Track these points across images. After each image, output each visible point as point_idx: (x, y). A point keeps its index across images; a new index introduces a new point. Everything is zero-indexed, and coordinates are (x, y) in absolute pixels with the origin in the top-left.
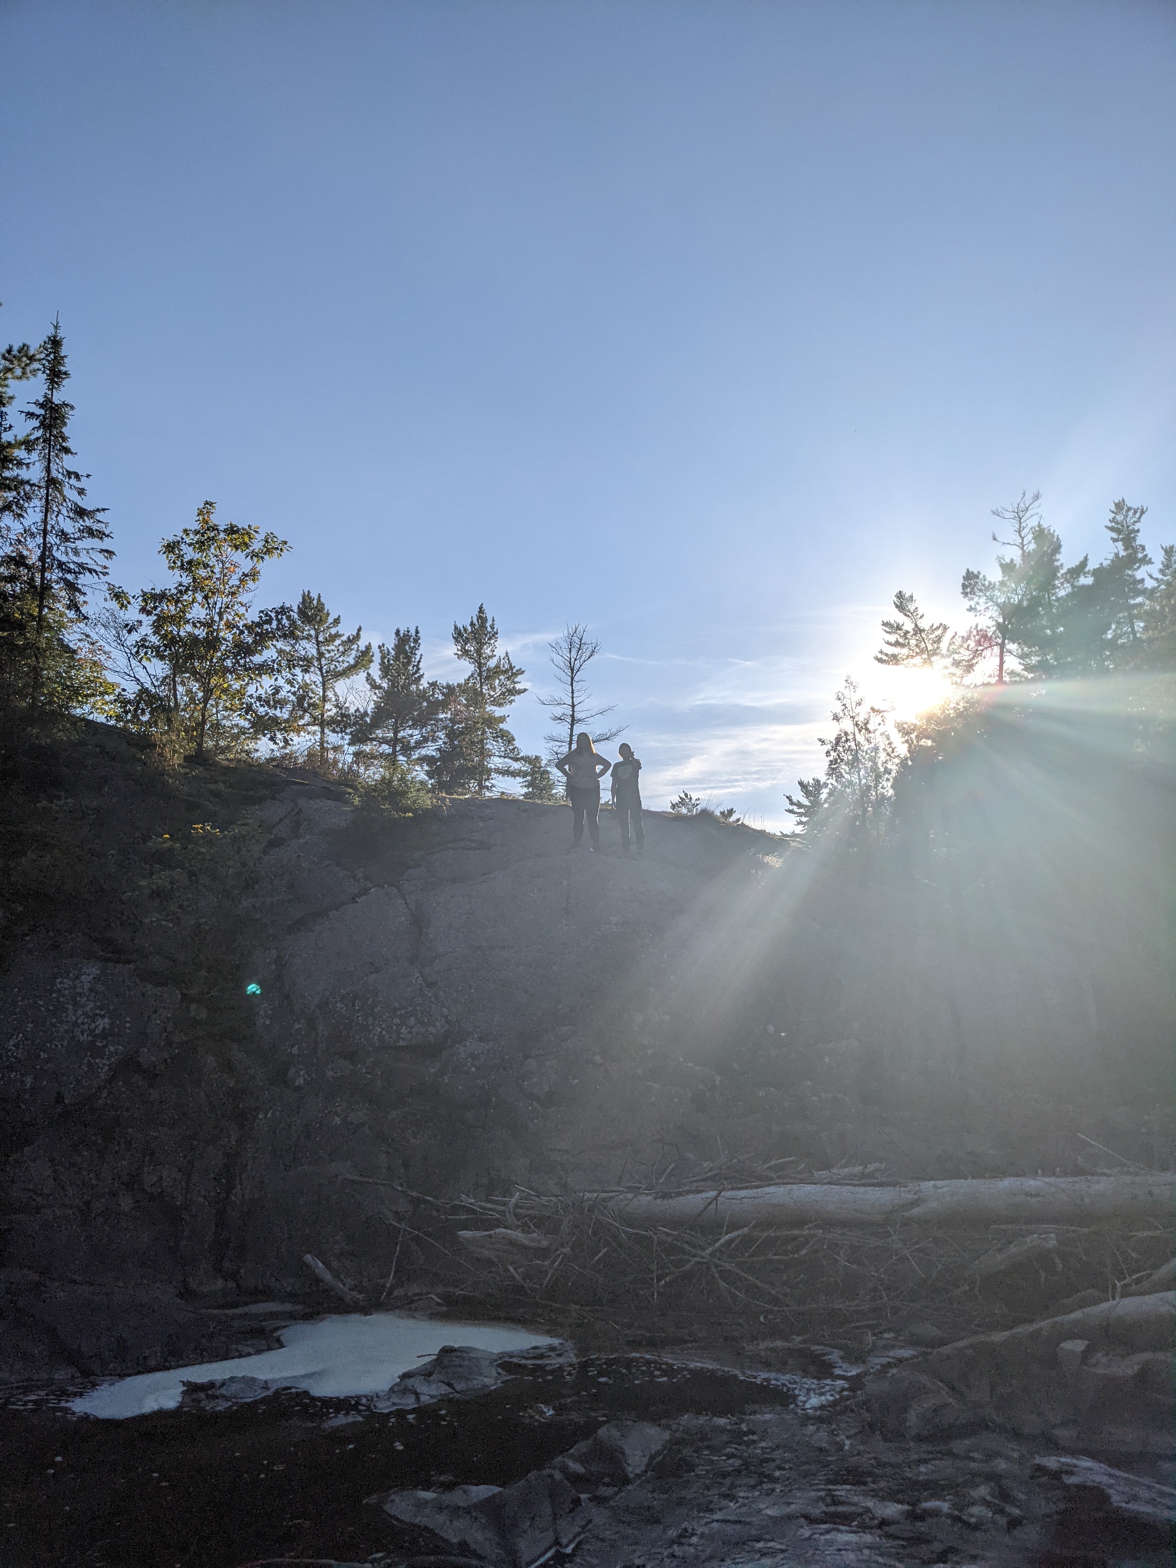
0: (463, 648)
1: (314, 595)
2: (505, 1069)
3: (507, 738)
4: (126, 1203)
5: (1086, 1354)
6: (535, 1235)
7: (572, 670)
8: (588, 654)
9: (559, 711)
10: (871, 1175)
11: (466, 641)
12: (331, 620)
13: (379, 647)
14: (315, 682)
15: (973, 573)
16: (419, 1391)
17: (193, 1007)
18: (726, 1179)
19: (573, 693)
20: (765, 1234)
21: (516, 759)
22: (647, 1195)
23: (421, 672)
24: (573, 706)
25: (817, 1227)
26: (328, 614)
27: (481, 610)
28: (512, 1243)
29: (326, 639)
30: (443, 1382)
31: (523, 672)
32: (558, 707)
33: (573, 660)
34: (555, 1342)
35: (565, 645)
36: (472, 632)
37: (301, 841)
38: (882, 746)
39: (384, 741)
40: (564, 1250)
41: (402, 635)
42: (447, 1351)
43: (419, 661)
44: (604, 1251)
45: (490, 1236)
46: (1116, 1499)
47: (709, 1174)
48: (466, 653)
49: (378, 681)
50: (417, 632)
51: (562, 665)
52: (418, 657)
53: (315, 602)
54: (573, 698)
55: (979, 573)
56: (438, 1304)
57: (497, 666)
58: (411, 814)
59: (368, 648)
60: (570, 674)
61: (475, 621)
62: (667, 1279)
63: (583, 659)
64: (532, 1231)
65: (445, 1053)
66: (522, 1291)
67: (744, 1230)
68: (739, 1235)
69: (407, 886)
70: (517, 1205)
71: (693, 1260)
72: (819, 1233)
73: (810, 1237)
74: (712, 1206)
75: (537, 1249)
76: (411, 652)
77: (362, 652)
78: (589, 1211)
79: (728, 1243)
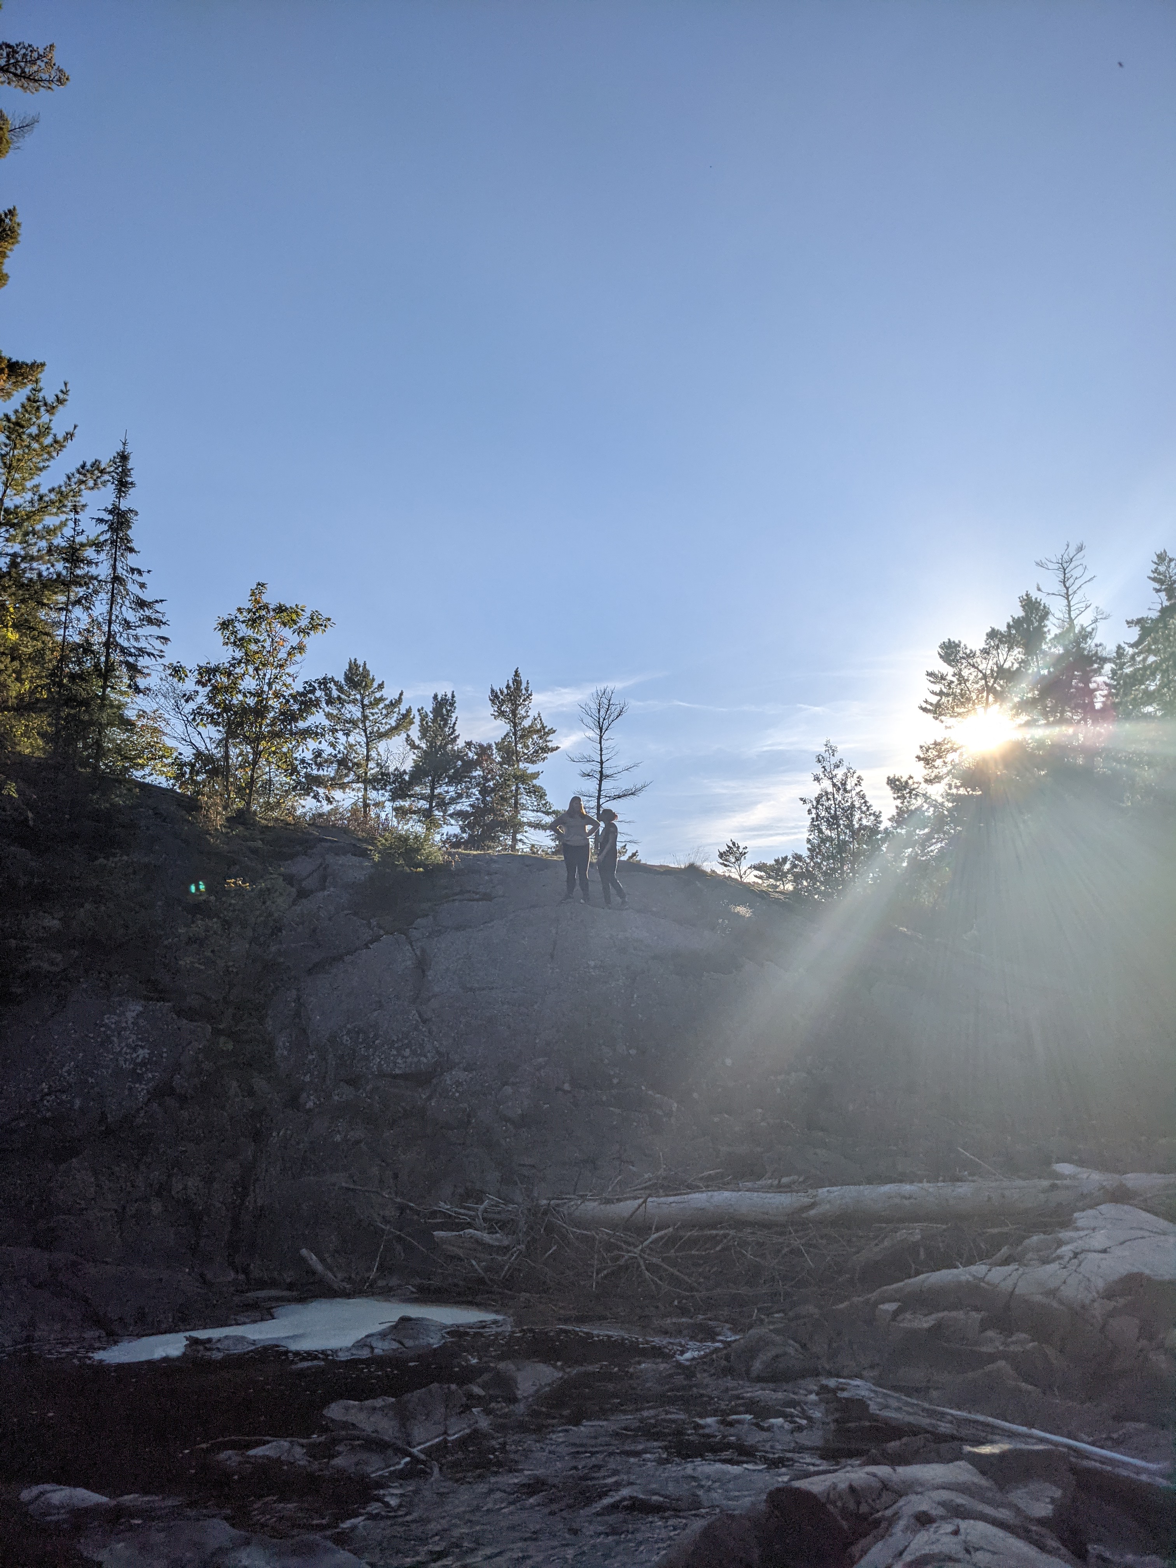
0: (499, 709)
1: (360, 662)
2: (484, 1094)
3: (540, 793)
4: (156, 1207)
5: (896, 1314)
6: (498, 1235)
7: (601, 729)
8: (616, 713)
9: (588, 768)
10: (789, 1185)
11: (502, 703)
12: (375, 685)
13: (419, 710)
14: (359, 743)
15: (954, 642)
16: (374, 1346)
17: (222, 1039)
18: (662, 1188)
19: (601, 750)
20: (689, 1234)
21: (547, 813)
22: (595, 1200)
23: (457, 733)
24: (602, 763)
25: (731, 1227)
26: (373, 680)
27: (517, 674)
28: (478, 1242)
29: (371, 703)
30: (395, 1340)
31: (554, 731)
32: (587, 764)
33: (601, 720)
34: (499, 1318)
35: (594, 707)
36: (508, 694)
37: (326, 893)
38: (857, 804)
39: (422, 797)
40: (519, 1247)
41: (439, 699)
42: (404, 1320)
43: (455, 723)
44: (554, 1248)
45: (460, 1236)
46: (873, 1408)
47: (647, 1184)
48: (502, 714)
49: (417, 742)
50: (453, 696)
51: (591, 725)
52: (453, 719)
53: (361, 669)
54: (601, 755)
55: (960, 642)
56: (412, 1292)
57: (531, 726)
58: (421, 869)
59: (409, 711)
60: (598, 733)
61: (511, 684)
62: (605, 1272)
63: (611, 718)
64: (497, 1232)
65: (434, 1081)
66: (481, 1281)
67: (671, 1229)
68: (666, 1234)
69: (415, 934)
70: (485, 1211)
71: (627, 1256)
72: (732, 1232)
73: (725, 1236)
74: (642, 1209)
75: (499, 1247)
76: (447, 715)
77: (403, 715)
78: (543, 1214)
79: (657, 1241)
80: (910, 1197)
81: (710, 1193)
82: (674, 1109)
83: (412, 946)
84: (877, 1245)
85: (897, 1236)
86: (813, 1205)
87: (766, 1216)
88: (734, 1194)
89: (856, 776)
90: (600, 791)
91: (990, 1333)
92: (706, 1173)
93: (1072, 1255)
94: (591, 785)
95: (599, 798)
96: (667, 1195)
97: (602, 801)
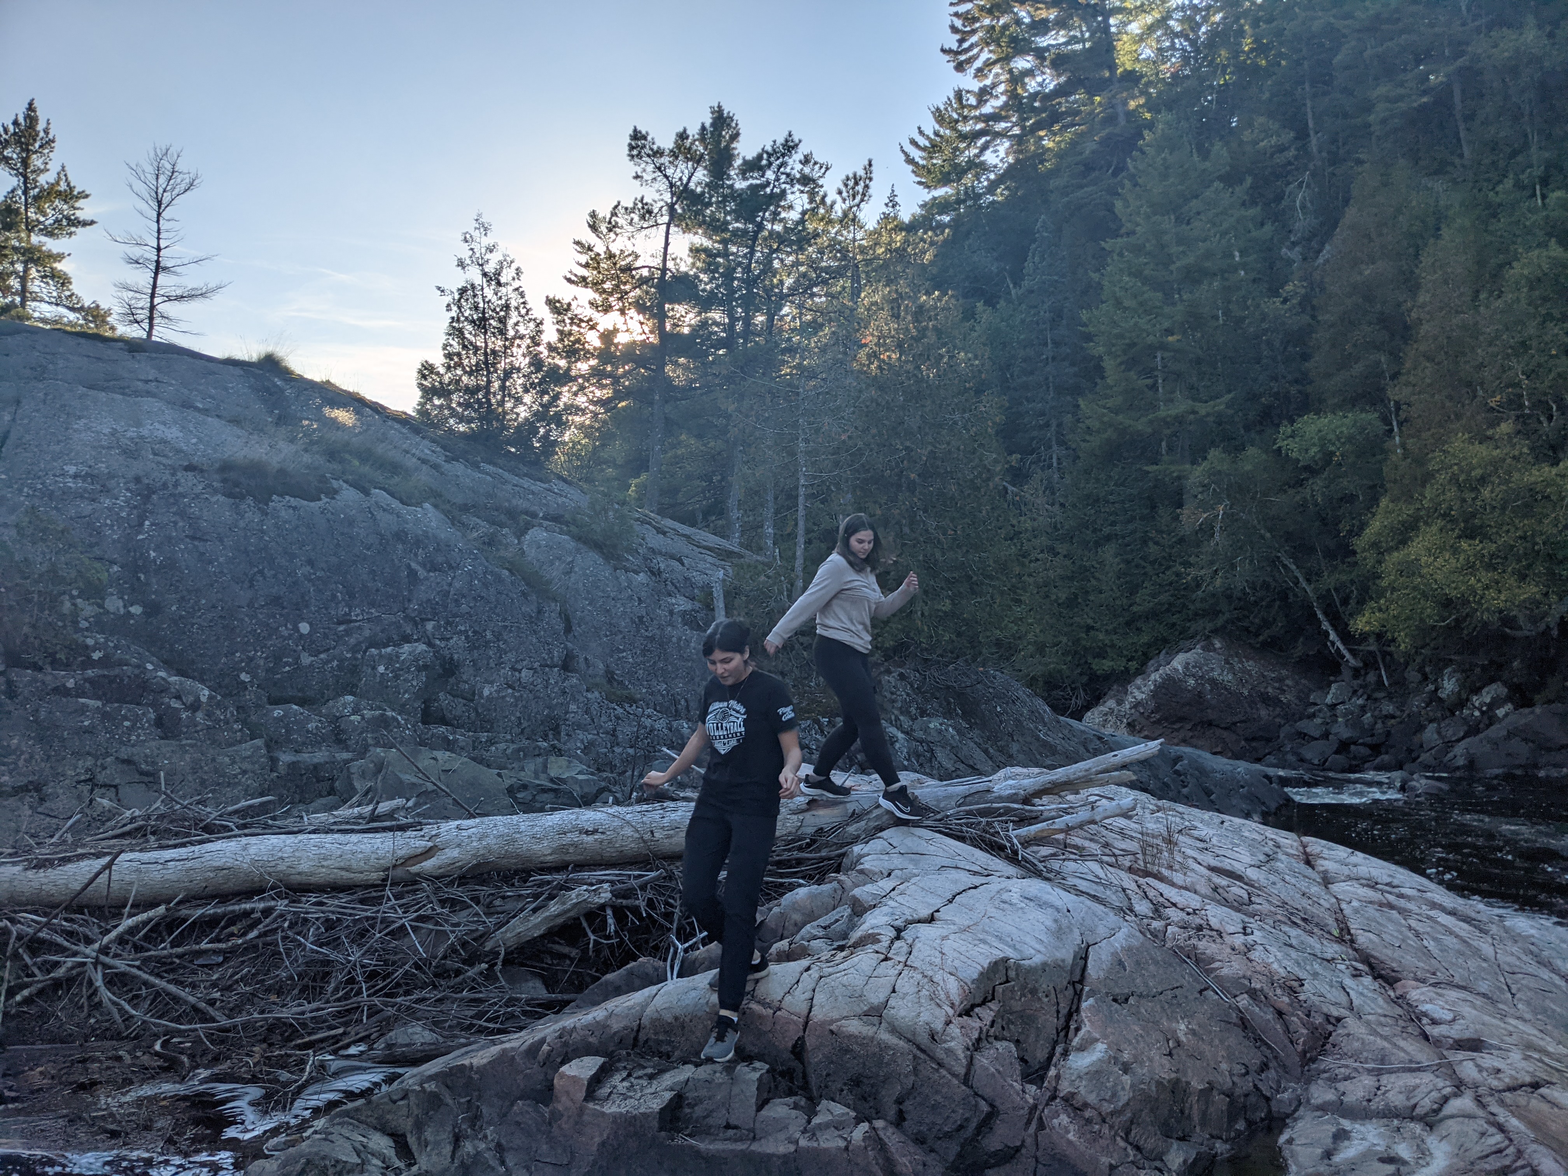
3: (63, 280)
7: (160, 203)
8: (183, 186)
9: (137, 252)
10: (390, 815)
15: (640, 132)
18: (153, 833)
19: (159, 231)
20: (200, 912)
21: (72, 309)
22: (14, 864)
24: (159, 249)
25: (279, 896)
27: (31, 107)
31: (87, 196)
32: (138, 248)
33: (160, 191)
35: (150, 170)
36: (15, 134)
38: (514, 304)
47: (128, 828)
51: (147, 197)
54: (158, 239)
55: (647, 132)
57: (53, 185)
60: (156, 209)
61: (21, 120)
62: (26, 992)
63: (176, 192)
67: (161, 909)
68: (150, 920)
71: (70, 961)
72: (281, 905)
73: (267, 912)
74: (103, 877)
79: (132, 931)
80: (595, 831)
81: (244, 840)
82: (204, 699)
84: (535, 910)
85: (573, 894)
86: (428, 853)
87: (343, 873)
88: (290, 839)
89: (513, 267)
90: (154, 286)
92: (243, 803)
93: (892, 933)
94: (143, 278)
95: (153, 296)
96: (162, 847)
97: (157, 300)
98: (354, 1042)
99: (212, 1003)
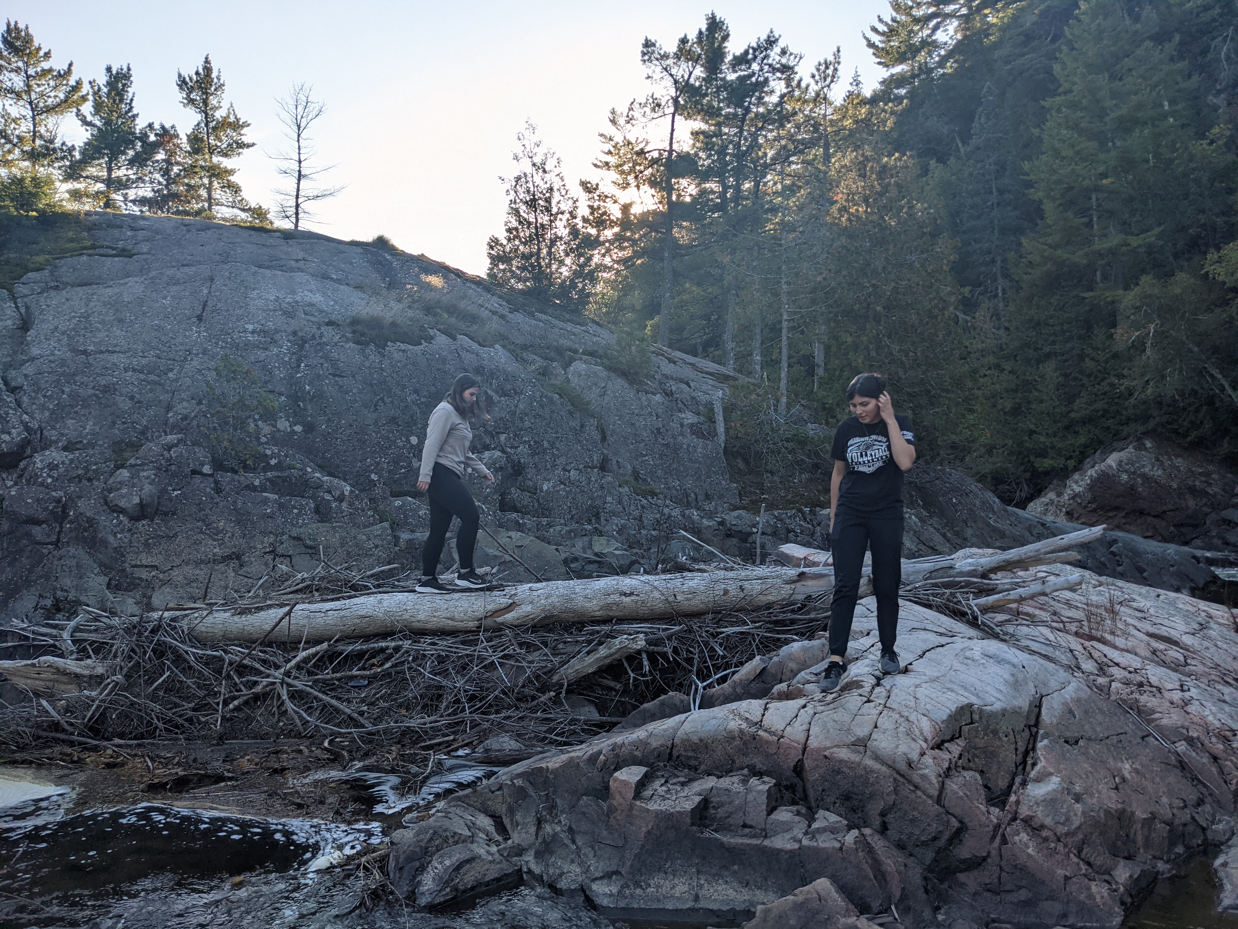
0: (188, 95)
1: (21, 26)
3: (235, 189)
6: (90, 661)
7: (299, 127)
8: (315, 113)
9: (285, 165)
11: (191, 90)
12: (41, 53)
13: (90, 83)
14: (23, 116)
15: (651, 40)
18: (317, 590)
19: (299, 148)
20: (351, 648)
21: (243, 210)
22: (225, 611)
23: (135, 111)
24: (300, 162)
25: (405, 637)
26: (39, 47)
27: (207, 61)
28: (59, 672)
29: (36, 72)
31: (249, 125)
32: (285, 162)
33: (299, 117)
35: (292, 102)
36: (197, 81)
38: (556, 187)
39: (97, 179)
40: (114, 678)
41: (114, 72)
43: (132, 100)
44: (166, 675)
45: (33, 665)
47: (298, 587)
48: (191, 101)
49: (89, 118)
50: (129, 69)
51: (290, 123)
53: (22, 33)
54: (299, 154)
57: (225, 118)
59: (79, 83)
60: (297, 132)
61: (201, 71)
62: (236, 703)
63: (310, 118)
64: (89, 657)
65: (22, 465)
66: (56, 726)
67: (325, 645)
68: (317, 653)
69: (21, 289)
70: (76, 629)
71: (265, 681)
72: (406, 644)
73: (397, 649)
74: (285, 622)
75: (91, 677)
76: (123, 90)
77: (72, 87)
78: (151, 632)
79: (306, 660)
80: (631, 594)
81: (379, 596)
82: (347, 493)
83: (15, 303)
84: (588, 653)
85: (617, 641)
86: (509, 608)
87: (449, 622)
88: (411, 596)
89: (556, 156)
90: (298, 190)
91: (784, 815)
92: (377, 569)
93: (873, 681)
95: (297, 197)
96: (323, 601)
97: (300, 201)
98: (462, 747)
99: (362, 714)
